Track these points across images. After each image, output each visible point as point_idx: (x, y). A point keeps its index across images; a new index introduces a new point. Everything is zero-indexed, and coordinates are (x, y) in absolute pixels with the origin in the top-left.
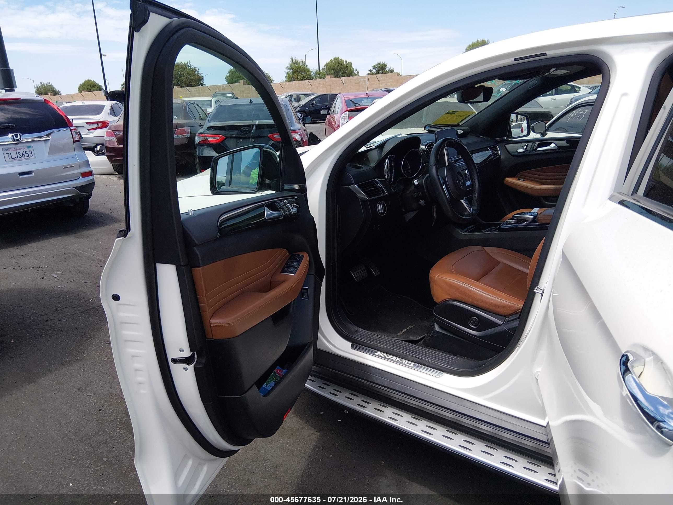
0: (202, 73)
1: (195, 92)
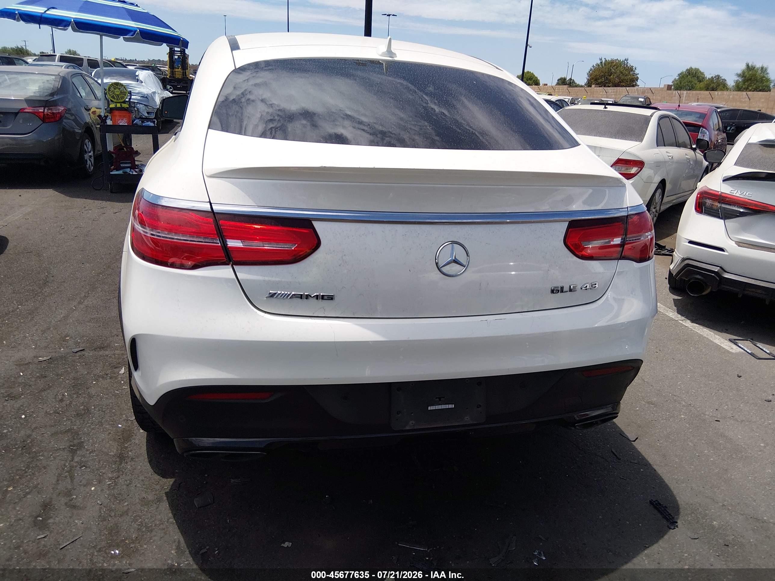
0: (638, 74)
1: (612, 93)
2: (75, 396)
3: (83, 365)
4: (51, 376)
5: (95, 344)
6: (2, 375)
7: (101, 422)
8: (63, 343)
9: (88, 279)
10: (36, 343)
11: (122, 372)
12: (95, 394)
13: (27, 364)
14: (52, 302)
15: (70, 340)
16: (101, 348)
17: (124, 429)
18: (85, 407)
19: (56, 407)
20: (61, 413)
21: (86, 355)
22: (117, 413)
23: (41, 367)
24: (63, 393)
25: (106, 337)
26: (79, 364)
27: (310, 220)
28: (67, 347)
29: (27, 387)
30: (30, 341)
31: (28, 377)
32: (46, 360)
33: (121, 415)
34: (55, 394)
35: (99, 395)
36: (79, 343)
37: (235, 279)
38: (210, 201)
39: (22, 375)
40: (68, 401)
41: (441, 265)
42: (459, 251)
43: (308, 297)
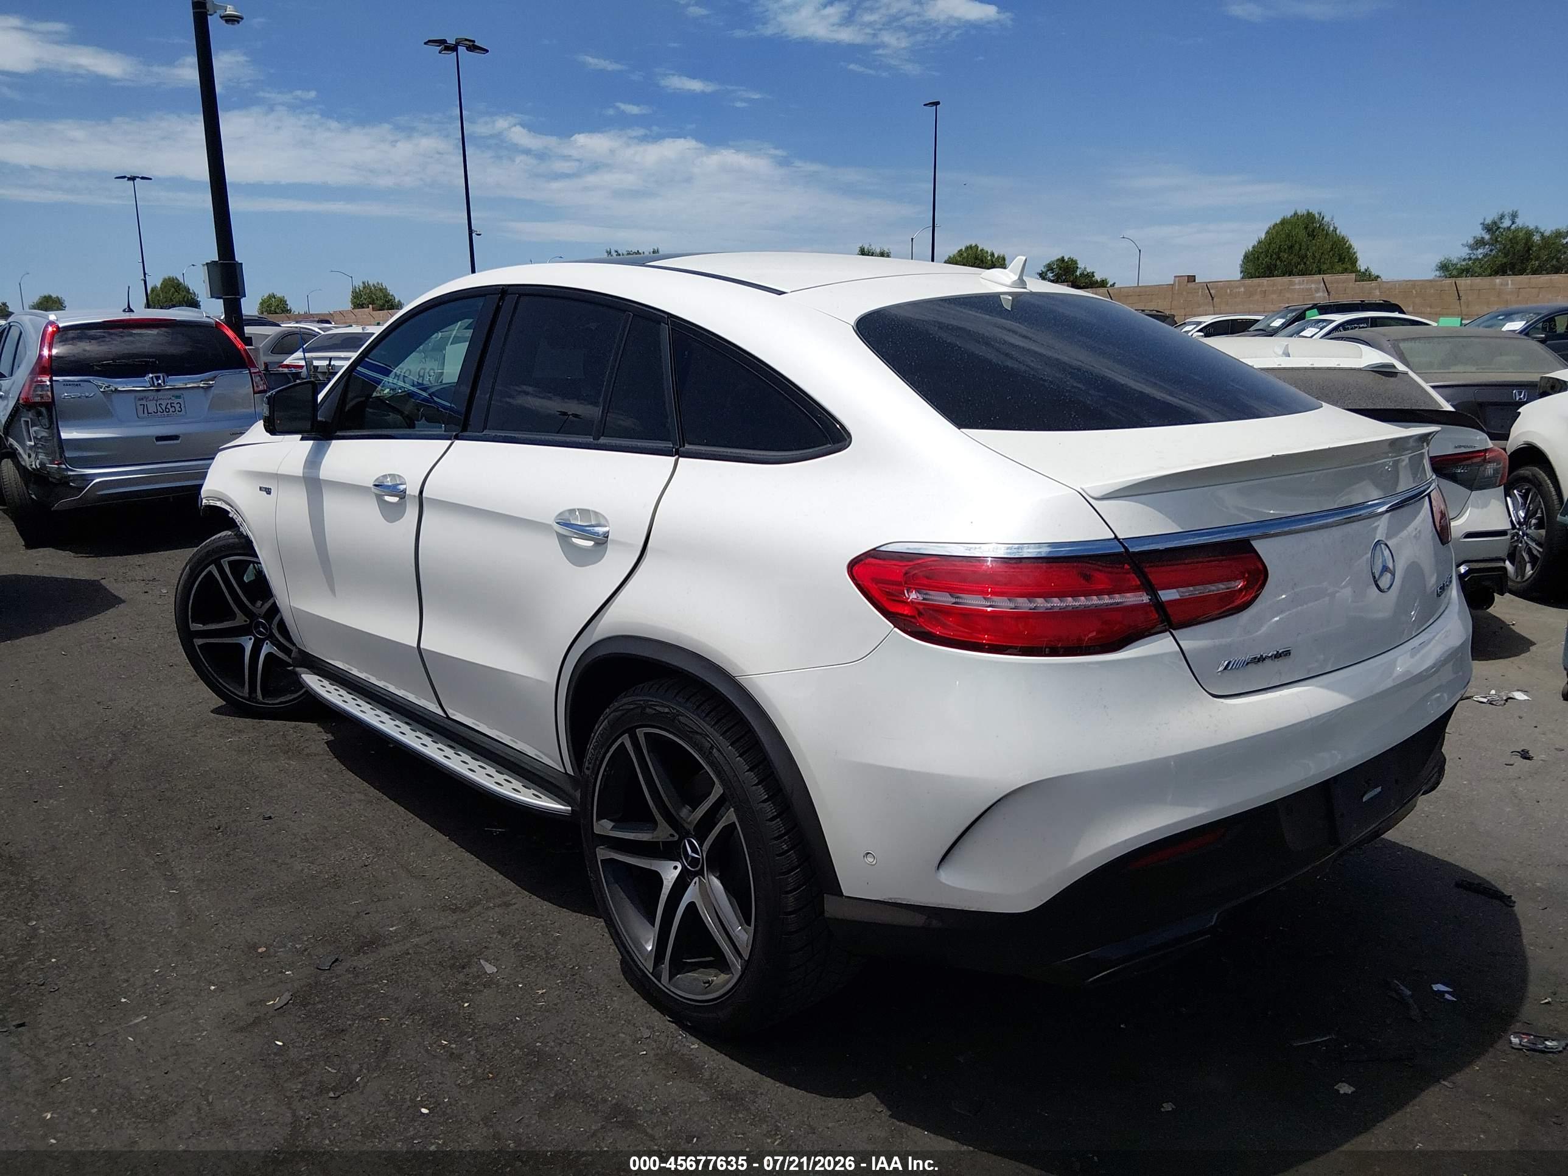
2: (470, 1039)
3: (386, 984)
4: (353, 1024)
5: (343, 941)
6: (239, 1059)
7: (598, 1061)
8: (269, 960)
9: (107, 829)
10: (205, 979)
11: (490, 969)
12: (504, 1022)
13: (256, 1022)
14: (102, 894)
15: (276, 952)
16: (370, 944)
17: (658, 1054)
18: (521, 1049)
19: (465, 1071)
20: (491, 1076)
21: (359, 965)
22: (602, 1036)
23: (300, 1016)
24: (435, 1043)
25: (346, 923)
26: (376, 986)
27: (1249, 540)
28: (291, 966)
29: (336, 1061)
30: (184, 981)
31: (306, 1044)
32: (288, 1003)
33: (614, 1036)
34: (422, 1051)
35: (514, 1020)
36: (306, 950)
37: (1178, 652)
38: (1116, 537)
39: (284, 1045)
40: (472, 1053)
41: (1377, 577)
42: (1387, 552)
43: (1264, 659)
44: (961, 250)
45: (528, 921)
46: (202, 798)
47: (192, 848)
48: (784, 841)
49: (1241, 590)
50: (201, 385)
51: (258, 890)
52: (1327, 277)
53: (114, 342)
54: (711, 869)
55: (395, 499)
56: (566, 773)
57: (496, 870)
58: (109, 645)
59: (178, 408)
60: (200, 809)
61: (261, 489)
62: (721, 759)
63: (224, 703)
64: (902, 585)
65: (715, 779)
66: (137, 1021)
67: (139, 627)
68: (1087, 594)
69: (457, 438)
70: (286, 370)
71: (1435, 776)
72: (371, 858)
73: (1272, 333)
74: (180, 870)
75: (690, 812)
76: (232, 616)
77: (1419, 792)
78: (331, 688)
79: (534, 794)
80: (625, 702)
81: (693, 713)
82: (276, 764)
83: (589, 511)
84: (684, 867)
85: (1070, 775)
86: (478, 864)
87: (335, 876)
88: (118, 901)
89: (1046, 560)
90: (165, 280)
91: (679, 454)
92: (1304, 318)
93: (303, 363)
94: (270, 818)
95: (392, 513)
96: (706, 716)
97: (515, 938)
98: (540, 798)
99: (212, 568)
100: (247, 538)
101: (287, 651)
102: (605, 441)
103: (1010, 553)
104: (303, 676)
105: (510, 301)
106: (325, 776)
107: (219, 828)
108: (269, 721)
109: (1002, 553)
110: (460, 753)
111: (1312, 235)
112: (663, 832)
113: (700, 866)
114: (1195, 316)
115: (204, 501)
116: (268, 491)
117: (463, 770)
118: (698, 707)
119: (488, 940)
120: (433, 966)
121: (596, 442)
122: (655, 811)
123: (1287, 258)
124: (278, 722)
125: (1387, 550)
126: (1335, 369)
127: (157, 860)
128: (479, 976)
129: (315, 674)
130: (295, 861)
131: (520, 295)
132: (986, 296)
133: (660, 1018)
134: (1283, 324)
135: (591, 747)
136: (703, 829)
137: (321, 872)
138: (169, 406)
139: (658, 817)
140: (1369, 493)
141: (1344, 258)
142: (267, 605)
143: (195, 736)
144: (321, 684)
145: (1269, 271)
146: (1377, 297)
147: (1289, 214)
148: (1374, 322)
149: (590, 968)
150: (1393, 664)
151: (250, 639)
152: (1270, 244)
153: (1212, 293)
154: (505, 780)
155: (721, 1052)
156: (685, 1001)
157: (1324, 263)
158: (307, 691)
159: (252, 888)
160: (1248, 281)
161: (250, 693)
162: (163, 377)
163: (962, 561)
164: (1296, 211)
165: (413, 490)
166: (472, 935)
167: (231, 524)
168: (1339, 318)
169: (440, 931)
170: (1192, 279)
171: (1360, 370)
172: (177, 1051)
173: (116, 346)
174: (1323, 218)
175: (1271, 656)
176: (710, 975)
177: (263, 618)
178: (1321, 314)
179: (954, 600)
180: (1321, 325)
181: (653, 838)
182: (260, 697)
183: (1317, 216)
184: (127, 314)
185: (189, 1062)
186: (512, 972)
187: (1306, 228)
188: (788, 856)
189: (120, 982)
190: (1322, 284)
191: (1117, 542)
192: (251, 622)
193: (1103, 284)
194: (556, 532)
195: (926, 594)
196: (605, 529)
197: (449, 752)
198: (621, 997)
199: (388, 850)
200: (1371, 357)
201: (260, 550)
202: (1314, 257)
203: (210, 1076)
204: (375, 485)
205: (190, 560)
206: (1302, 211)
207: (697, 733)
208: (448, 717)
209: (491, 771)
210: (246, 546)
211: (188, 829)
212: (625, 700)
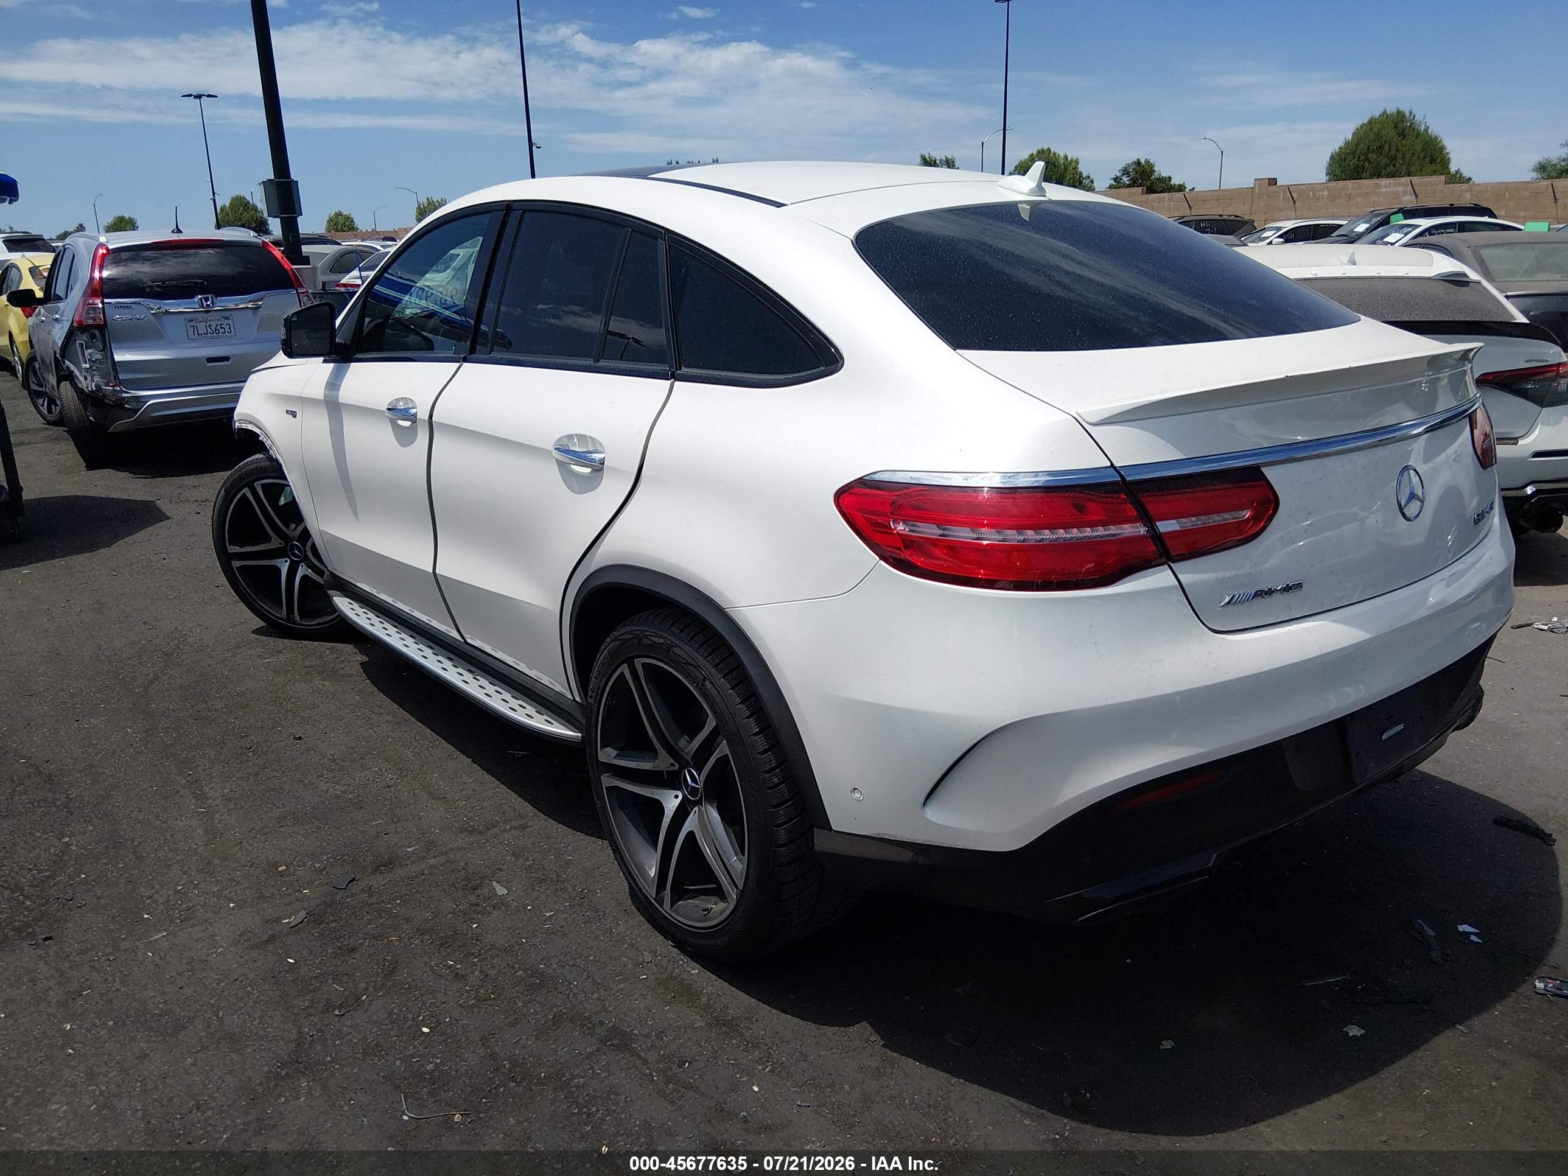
2: (476, 960)
3: (399, 904)
4: (364, 943)
5: (361, 861)
6: (252, 976)
7: (599, 984)
8: (287, 879)
9: (143, 748)
10: (225, 897)
11: (501, 891)
12: (510, 943)
13: (271, 939)
14: (132, 812)
15: (296, 871)
16: (385, 864)
17: (658, 979)
18: (525, 970)
19: (467, 991)
20: (493, 996)
21: (374, 885)
22: (605, 960)
23: (313, 935)
24: (441, 963)
25: (366, 842)
26: (389, 906)
27: (1259, 467)
28: (309, 884)
29: (345, 979)
30: (205, 898)
31: (317, 961)
32: (303, 921)
33: (616, 960)
34: (428, 970)
35: (520, 942)
36: (324, 869)
37: (1176, 586)
38: (1112, 465)
39: (295, 963)
40: (477, 973)
41: (1403, 505)
42: (1415, 479)
43: (1272, 592)
44: (1032, 154)
45: (542, 844)
46: (237, 718)
47: (224, 767)
48: (774, 775)
49: (1248, 520)
50: (250, 306)
51: (283, 810)
52: (1415, 179)
53: (168, 263)
54: (710, 800)
55: (407, 424)
56: (574, 700)
57: (515, 793)
58: (158, 565)
59: (227, 330)
60: (234, 729)
61: (287, 411)
62: (714, 692)
63: (265, 624)
64: (888, 517)
65: (708, 712)
66: (156, 937)
67: (189, 548)
68: (1079, 526)
69: (465, 360)
70: (343, 289)
71: (1470, 711)
72: (395, 779)
73: (1352, 239)
74: (210, 789)
75: (688, 741)
76: (267, 539)
77: (1451, 726)
78: (360, 611)
79: (546, 720)
80: (622, 632)
81: (687, 644)
82: (311, 685)
83: (585, 436)
84: (684, 797)
85: (1061, 713)
86: (498, 787)
87: (358, 796)
88: (148, 820)
89: (1043, 490)
90: (233, 199)
91: (674, 377)
92: (1389, 223)
93: (359, 282)
94: (300, 738)
95: (405, 437)
96: (699, 648)
97: (528, 861)
98: (552, 724)
99: (246, 491)
100: (277, 460)
101: (320, 573)
102: (606, 364)
103: (1005, 483)
104: (334, 598)
105: (515, 216)
106: (357, 697)
107: (250, 748)
108: (307, 642)
109: (997, 482)
110: (478, 677)
111: (1402, 135)
112: (663, 762)
113: (699, 796)
114: (1275, 221)
115: (237, 424)
116: (294, 414)
117: (479, 695)
118: (692, 638)
119: (502, 862)
120: (446, 887)
121: (595, 364)
122: (655, 741)
123: (1376, 159)
124: (316, 643)
125: (1417, 477)
126: (1402, 278)
127: (188, 778)
128: (489, 898)
129: (346, 596)
130: (322, 781)
131: (525, 211)
132: (999, 206)
133: (663, 942)
134: (1367, 229)
135: (594, 675)
136: (700, 758)
137: (345, 792)
138: (219, 327)
139: (658, 746)
140: (1402, 414)
141: (1437, 158)
142: (300, 529)
143: (234, 656)
144: (351, 606)
145: (1356, 174)
146: (1467, 200)
147: (1377, 113)
148: (1463, 227)
149: (598, 891)
150: (1426, 593)
151: (286, 561)
152: (1357, 145)
153: (1294, 196)
154: (520, 705)
155: (721, 978)
156: (685, 927)
157: (1414, 164)
158: (339, 616)
159: (277, 808)
160: (1333, 184)
161: (288, 615)
162: (212, 298)
163: (958, 491)
164: (1385, 110)
165: (423, 414)
166: (486, 857)
167: (262, 448)
168: (1425, 223)
169: (456, 852)
170: (1273, 182)
171: (1429, 279)
172: (193, 967)
173: (170, 267)
174: (1414, 117)
175: (1280, 590)
176: (709, 902)
177: (298, 541)
178: (1406, 219)
179: (940, 532)
180: (1406, 230)
181: (654, 767)
182: (297, 618)
183: (1407, 114)
184: (176, 235)
185: (204, 977)
186: (522, 894)
187: (1396, 127)
188: (779, 790)
189: (144, 899)
190: (1410, 186)
191: (1113, 470)
192: (286, 545)
193: (1181, 188)
194: (556, 459)
195: (913, 525)
196: (602, 456)
197: (468, 676)
198: (627, 921)
199: (412, 771)
200: (1442, 264)
201: (289, 473)
202: (1404, 158)
203: (222, 992)
204: (389, 409)
205: (225, 483)
206: (1391, 109)
207: (690, 664)
208: (466, 642)
209: (507, 696)
210: (276, 469)
211: (221, 748)
212: (623, 630)
